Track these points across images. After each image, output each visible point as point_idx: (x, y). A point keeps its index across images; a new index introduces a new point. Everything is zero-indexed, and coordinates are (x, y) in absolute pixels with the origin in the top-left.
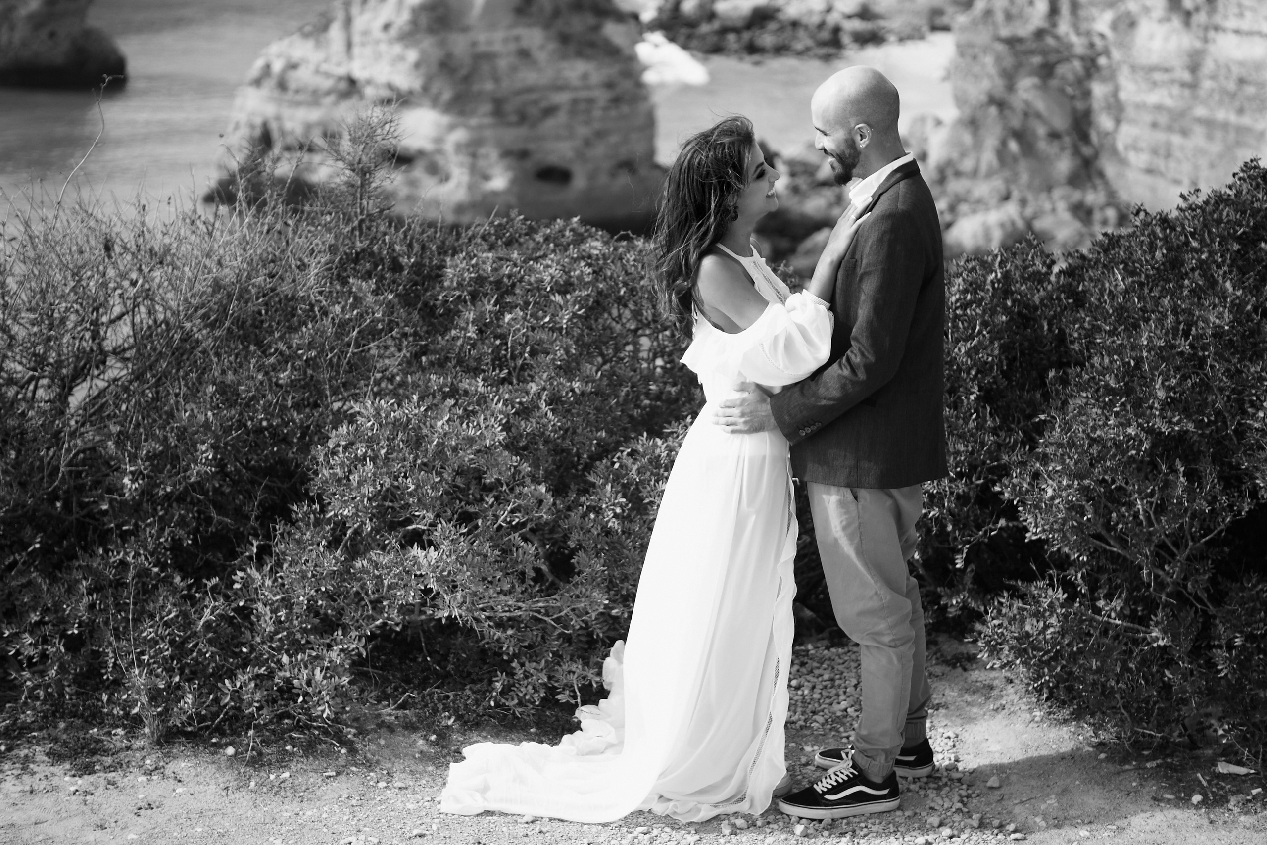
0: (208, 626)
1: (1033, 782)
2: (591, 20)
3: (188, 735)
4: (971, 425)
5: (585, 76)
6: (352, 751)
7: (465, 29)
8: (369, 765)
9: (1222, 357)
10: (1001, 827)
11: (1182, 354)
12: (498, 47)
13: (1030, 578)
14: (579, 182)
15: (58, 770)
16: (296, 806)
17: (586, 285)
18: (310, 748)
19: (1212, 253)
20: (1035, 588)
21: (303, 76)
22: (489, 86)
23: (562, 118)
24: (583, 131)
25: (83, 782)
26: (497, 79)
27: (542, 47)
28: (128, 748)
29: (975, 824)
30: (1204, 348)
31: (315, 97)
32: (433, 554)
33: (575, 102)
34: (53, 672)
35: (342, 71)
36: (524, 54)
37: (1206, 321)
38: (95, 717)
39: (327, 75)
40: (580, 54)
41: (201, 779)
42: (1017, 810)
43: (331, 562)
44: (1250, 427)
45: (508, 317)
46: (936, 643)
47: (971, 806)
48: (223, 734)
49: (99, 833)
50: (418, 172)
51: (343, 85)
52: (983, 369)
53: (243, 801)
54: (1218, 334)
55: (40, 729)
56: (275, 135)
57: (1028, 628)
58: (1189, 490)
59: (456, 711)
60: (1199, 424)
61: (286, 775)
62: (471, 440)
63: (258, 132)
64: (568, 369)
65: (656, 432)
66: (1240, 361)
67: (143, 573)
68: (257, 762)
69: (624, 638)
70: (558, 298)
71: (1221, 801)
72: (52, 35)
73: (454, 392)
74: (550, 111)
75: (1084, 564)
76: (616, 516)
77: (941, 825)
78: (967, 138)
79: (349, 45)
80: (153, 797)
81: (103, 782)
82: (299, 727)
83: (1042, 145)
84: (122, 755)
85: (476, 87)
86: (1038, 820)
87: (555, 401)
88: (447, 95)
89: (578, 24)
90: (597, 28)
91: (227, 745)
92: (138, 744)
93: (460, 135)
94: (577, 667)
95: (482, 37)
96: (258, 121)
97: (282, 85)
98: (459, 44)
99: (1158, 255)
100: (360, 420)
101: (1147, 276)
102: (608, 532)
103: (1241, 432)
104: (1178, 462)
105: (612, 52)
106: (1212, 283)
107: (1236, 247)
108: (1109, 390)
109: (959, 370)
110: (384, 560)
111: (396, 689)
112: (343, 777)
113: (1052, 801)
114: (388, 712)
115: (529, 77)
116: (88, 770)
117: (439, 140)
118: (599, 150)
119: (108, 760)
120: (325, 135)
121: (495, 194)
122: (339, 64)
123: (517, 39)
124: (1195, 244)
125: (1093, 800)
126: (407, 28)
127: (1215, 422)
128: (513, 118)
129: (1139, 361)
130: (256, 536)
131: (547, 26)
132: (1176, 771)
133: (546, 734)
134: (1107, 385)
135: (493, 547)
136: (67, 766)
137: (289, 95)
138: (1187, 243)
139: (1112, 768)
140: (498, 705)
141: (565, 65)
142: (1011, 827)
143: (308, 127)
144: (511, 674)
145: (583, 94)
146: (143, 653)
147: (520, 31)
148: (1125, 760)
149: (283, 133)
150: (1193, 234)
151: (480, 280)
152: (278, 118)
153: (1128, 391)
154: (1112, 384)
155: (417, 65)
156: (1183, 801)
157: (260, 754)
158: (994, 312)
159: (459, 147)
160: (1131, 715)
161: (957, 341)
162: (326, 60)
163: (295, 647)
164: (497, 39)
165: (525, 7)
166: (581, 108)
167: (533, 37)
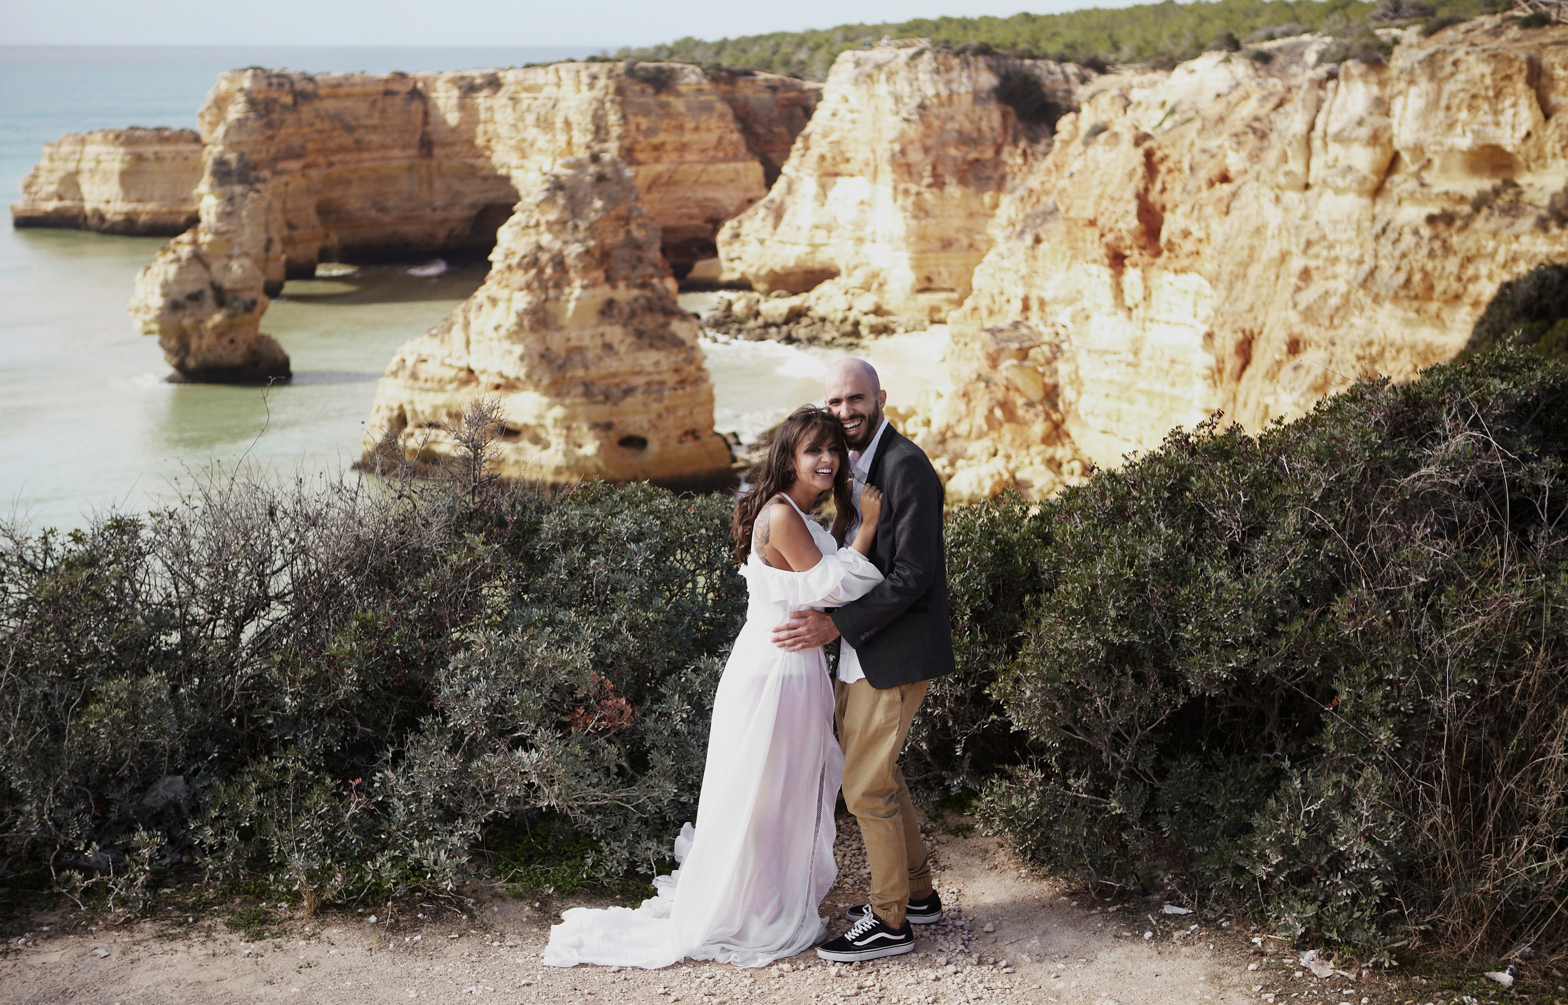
0: (353, 817)
1: (1020, 927)
2: (661, 319)
3: (338, 906)
4: (966, 640)
5: (657, 363)
6: (472, 917)
7: (561, 328)
8: (486, 928)
9: (1159, 582)
10: (995, 963)
11: (1128, 580)
12: (587, 342)
13: (1015, 763)
14: (654, 447)
15: (235, 937)
16: (426, 963)
17: (654, 534)
18: (437, 916)
19: (1149, 500)
20: (1020, 770)
21: (431, 368)
22: (580, 373)
23: (639, 397)
24: (656, 407)
25: (254, 947)
26: (587, 368)
27: (622, 341)
28: (291, 918)
29: (974, 961)
30: (1145, 575)
31: (441, 385)
32: (534, 755)
33: (649, 384)
34: (229, 857)
35: (463, 364)
36: (608, 347)
37: (1145, 554)
38: (264, 893)
39: (450, 366)
40: (651, 346)
41: (349, 942)
42: (1008, 949)
43: (452, 765)
44: (1182, 638)
45: (593, 562)
46: (942, 817)
47: (971, 947)
48: (366, 905)
49: (268, 988)
50: (524, 443)
51: (463, 375)
52: (974, 595)
53: (384, 959)
54: (1155, 564)
55: (220, 904)
56: (409, 416)
57: (1014, 802)
58: (1136, 690)
59: (555, 882)
60: (1143, 636)
61: (419, 937)
62: (565, 663)
63: (396, 413)
64: (643, 602)
65: (712, 653)
66: (1173, 585)
67: (300, 776)
68: (395, 928)
69: (693, 819)
70: (633, 546)
71: (1167, 936)
72: (232, 341)
73: (551, 622)
74: (629, 391)
75: (1056, 750)
76: (683, 720)
77: (948, 963)
78: (962, 407)
79: (468, 343)
80: (312, 958)
81: (271, 946)
82: (430, 899)
83: (1020, 412)
84: (286, 924)
85: (569, 375)
86: (1024, 956)
87: (633, 628)
88: (546, 381)
89: (650, 322)
90: (666, 325)
91: (370, 915)
92: (299, 914)
93: (558, 411)
94: (653, 845)
95: (573, 335)
96: (396, 405)
97: (414, 376)
98: (556, 342)
99: (1108, 502)
100: (474, 648)
101: (1099, 520)
102: (676, 733)
103: (1175, 642)
104: (1127, 667)
105: (678, 343)
106: (1149, 523)
107: (1166, 495)
108: (1073, 611)
109: (955, 596)
110: (495, 761)
111: (506, 866)
112: (464, 939)
113: (1035, 941)
114: (500, 885)
115: (611, 364)
116: (259, 936)
117: (540, 416)
118: (670, 421)
119: (275, 929)
120: (449, 415)
121: (586, 457)
122: (459, 358)
123: (602, 335)
124: (1135, 493)
125: (1067, 939)
126: (514, 328)
127: (1155, 634)
128: (601, 398)
129: (1095, 587)
130: (393, 744)
131: (625, 325)
132: (1132, 913)
133: (629, 899)
134: (1070, 608)
135: (584, 748)
136: (242, 933)
137: (421, 383)
138: (1129, 493)
139: (1082, 913)
140: (589, 878)
141: (640, 355)
142: (1003, 963)
143: (435, 409)
144: (599, 851)
145: (657, 378)
146: (301, 841)
147: (605, 328)
148: (1092, 906)
149: (415, 412)
150: (1133, 486)
151: (570, 532)
152: (411, 402)
153: (1087, 611)
154: (1074, 605)
155: (522, 358)
156: (1138, 937)
157: (397, 921)
158: (981, 551)
160: (1096, 870)
161: (953, 573)
162: (450, 354)
163: (423, 833)
164: (586, 336)
165: (608, 310)
166: (654, 388)
167: (615, 333)
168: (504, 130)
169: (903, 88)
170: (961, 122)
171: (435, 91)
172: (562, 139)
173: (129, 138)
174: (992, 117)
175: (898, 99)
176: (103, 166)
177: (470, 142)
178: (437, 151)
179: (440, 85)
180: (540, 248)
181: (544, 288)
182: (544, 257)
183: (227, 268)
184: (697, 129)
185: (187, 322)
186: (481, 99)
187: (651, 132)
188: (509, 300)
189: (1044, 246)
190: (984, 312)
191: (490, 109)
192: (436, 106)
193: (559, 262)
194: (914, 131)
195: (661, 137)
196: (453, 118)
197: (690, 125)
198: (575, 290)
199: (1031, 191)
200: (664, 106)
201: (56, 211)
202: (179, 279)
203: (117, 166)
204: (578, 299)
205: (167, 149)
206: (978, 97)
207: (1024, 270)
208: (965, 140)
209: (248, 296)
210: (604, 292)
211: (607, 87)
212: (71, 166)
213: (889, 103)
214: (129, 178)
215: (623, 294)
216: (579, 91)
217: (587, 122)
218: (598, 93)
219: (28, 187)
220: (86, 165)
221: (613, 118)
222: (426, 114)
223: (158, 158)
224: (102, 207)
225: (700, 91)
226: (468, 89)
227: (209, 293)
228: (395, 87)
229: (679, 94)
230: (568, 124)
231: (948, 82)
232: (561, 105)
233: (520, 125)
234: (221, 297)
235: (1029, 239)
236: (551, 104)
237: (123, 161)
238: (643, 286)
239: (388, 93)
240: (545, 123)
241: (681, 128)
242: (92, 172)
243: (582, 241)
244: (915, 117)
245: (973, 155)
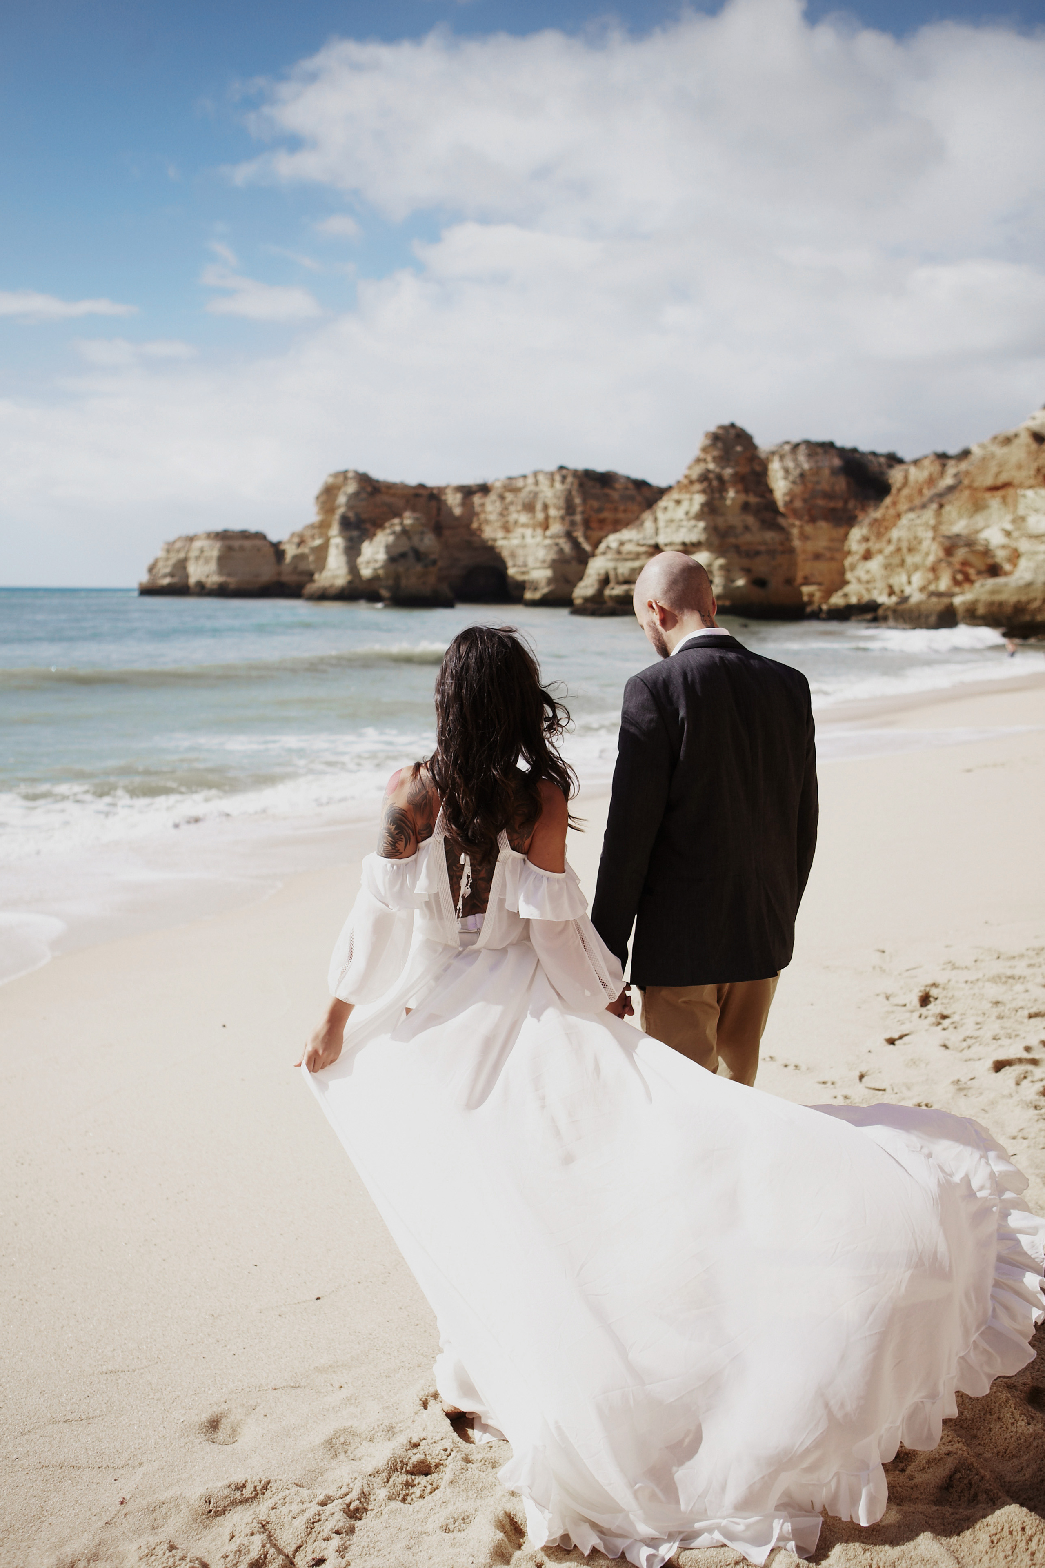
5: (771, 539)
7: (724, 515)
12: (737, 523)
21: (628, 547)
22: (733, 540)
23: (764, 556)
26: (737, 538)
27: (754, 525)
33: (769, 550)
35: (652, 542)
36: (747, 528)
39: (643, 545)
51: (651, 550)
56: (611, 577)
63: (602, 577)
74: (758, 553)
78: (931, 576)
79: (657, 529)
85: (728, 541)
93: (721, 561)
95: (730, 519)
96: (602, 572)
97: (619, 552)
98: (720, 521)
115: (748, 537)
118: (779, 573)
121: (738, 588)
123: (745, 521)
128: (745, 555)
145: (772, 547)
149: (616, 575)
152: (615, 569)
159: (722, 567)
162: (644, 538)
164: (735, 519)
165: (746, 507)
166: (772, 553)
167: (750, 520)
168: (493, 517)
169: (790, 464)
170: (825, 486)
171: (445, 494)
172: (540, 516)
173: (223, 536)
174: (841, 484)
175: (787, 471)
176: (206, 554)
177: (468, 526)
178: (447, 533)
179: (449, 491)
180: (708, 471)
181: (712, 491)
182: (711, 476)
183: (422, 540)
184: (625, 511)
185: (401, 569)
186: (477, 499)
187: (600, 510)
188: (691, 500)
189: (947, 508)
190: (905, 550)
191: (483, 505)
192: (446, 504)
193: (720, 478)
194: (798, 489)
195: (605, 514)
196: (457, 511)
197: (622, 507)
198: (731, 494)
199: (876, 520)
200: (607, 495)
201: (169, 585)
202: (395, 544)
203: (215, 553)
204: (733, 499)
205: (247, 543)
206: (834, 472)
207: (932, 522)
208: (829, 496)
209: (433, 557)
210: (743, 497)
211: (572, 484)
212: (182, 555)
213: (781, 474)
214: (222, 561)
215: (753, 499)
216: (552, 486)
217: (561, 503)
218: (567, 486)
219: (151, 570)
220: (193, 554)
221: (578, 501)
222: (439, 510)
223: (242, 549)
224: (203, 579)
225: (626, 488)
226: (467, 492)
227: (411, 554)
228: (421, 491)
229: (615, 489)
230: (546, 507)
231: (817, 462)
232: (541, 496)
233: (505, 513)
234: (418, 555)
235: (934, 506)
236: (531, 495)
237: (220, 550)
238: (762, 496)
239: (417, 495)
240: (529, 507)
241: (616, 510)
242: (197, 558)
243: (733, 467)
244: (798, 481)
245: (832, 505)
